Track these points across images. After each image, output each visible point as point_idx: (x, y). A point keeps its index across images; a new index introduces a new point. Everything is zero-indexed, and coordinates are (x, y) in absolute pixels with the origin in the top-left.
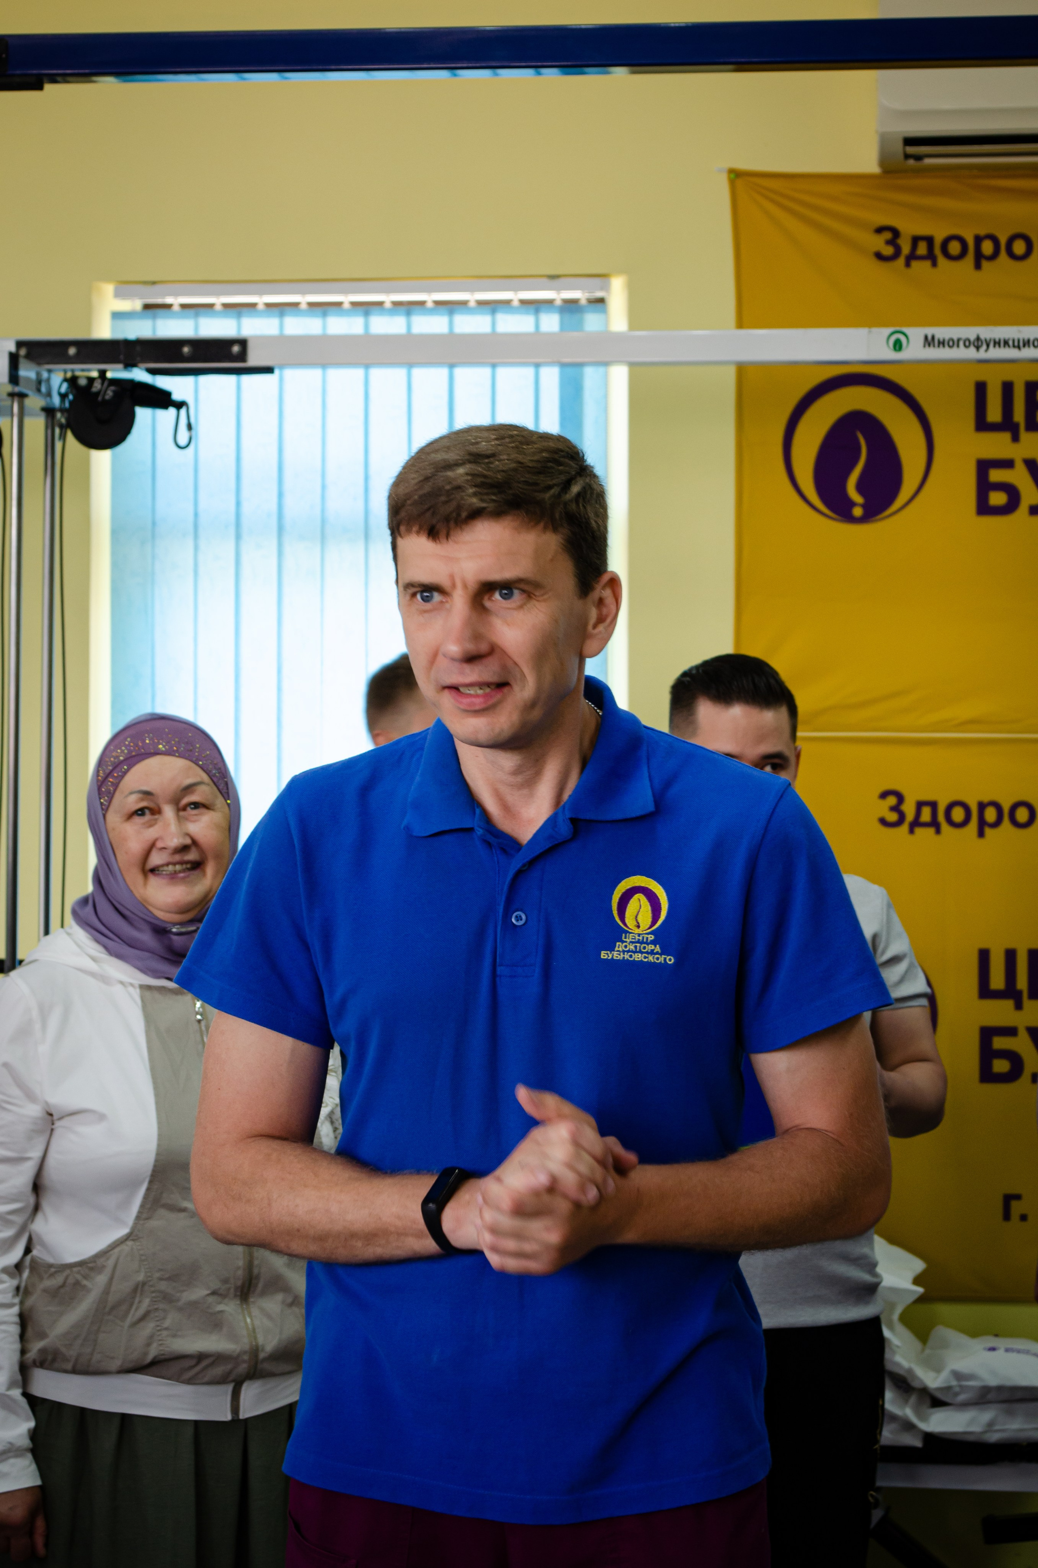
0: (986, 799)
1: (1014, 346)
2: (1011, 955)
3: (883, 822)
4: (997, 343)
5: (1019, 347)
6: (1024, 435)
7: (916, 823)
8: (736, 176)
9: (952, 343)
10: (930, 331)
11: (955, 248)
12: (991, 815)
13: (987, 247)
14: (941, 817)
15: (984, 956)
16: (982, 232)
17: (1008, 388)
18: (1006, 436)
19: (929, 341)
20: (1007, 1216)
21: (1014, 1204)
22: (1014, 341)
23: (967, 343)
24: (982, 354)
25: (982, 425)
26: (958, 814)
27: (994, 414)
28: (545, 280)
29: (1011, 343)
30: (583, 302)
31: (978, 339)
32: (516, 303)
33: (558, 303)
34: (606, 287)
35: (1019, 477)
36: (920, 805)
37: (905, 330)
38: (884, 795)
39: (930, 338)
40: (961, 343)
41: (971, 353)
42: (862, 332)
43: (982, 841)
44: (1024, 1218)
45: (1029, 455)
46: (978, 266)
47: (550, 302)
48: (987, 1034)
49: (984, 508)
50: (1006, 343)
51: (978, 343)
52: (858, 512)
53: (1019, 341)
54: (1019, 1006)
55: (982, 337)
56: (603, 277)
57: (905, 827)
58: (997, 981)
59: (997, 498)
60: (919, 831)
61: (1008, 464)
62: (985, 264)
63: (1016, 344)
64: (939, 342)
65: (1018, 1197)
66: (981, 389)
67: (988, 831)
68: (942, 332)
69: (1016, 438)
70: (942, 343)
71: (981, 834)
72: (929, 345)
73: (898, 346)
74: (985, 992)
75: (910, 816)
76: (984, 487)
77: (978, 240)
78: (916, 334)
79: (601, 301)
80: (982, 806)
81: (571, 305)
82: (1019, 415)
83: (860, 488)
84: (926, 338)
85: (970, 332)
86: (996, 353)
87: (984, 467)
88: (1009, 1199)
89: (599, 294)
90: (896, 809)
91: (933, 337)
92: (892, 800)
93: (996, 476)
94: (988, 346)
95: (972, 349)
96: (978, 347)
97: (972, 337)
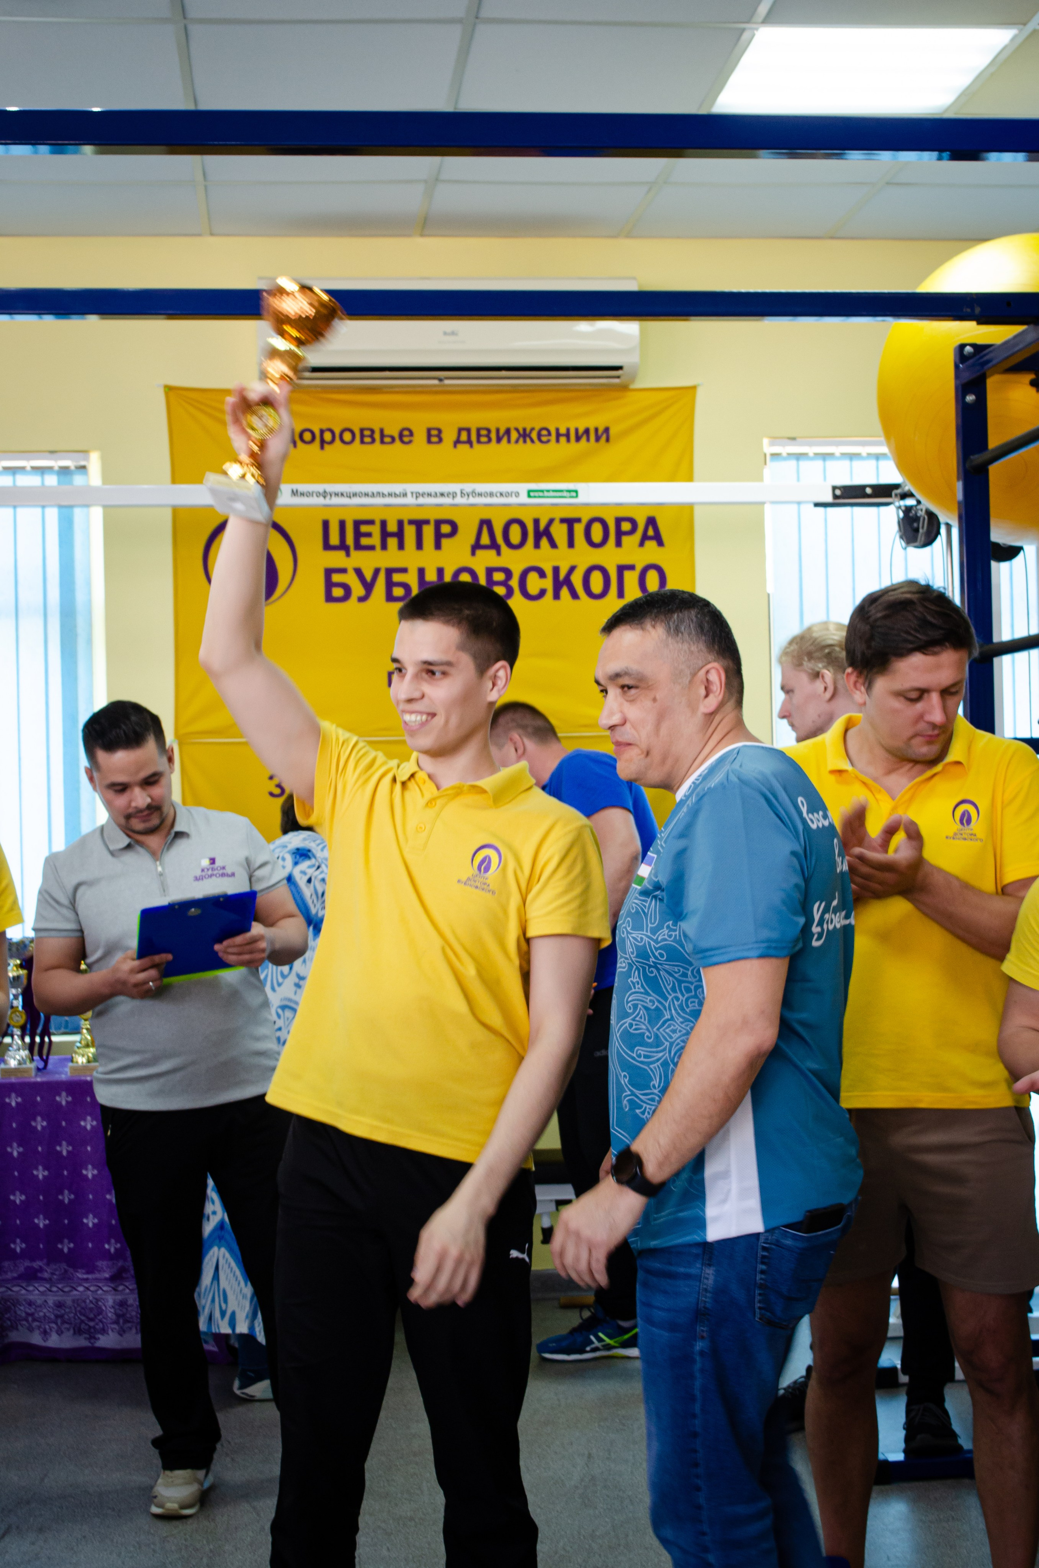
1: (347, 496)
3: (272, 794)
4: (336, 494)
5: (350, 497)
6: (353, 553)
8: (170, 390)
9: (309, 494)
10: (295, 486)
11: (307, 436)
13: (328, 436)
16: (324, 427)
17: (342, 524)
18: (342, 553)
19: (294, 493)
22: (347, 494)
23: (318, 494)
24: (328, 501)
25: (327, 546)
27: (334, 540)
28: (47, 454)
29: (345, 495)
30: (73, 468)
31: (325, 492)
32: (29, 468)
33: (56, 468)
34: (87, 459)
35: (351, 579)
39: (295, 491)
40: (315, 494)
41: (321, 501)
45: (357, 565)
46: (322, 448)
47: (50, 469)
49: (329, 598)
50: (342, 494)
51: (325, 494)
53: (350, 493)
55: (327, 491)
56: (85, 452)
59: (338, 592)
61: (343, 571)
62: (326, 446)
63: (348, 495)
64: (301, 494)
66: (326, 524)
68: (302, 487)
69: (348, 555)
70: (302, 494)
72: (295, 495)
76: (329, 585)
77: (322, 432)
79: (84, 467)
81: (64, 471)
82: (350, 540)
84: (293, 491)
85: (320, 487)
86: (336, 501)
87: (329, 572)
89: (83, 463)
91: (297, 491)
93: (336, 578)
94: (331, 495)
95: (321, 498)
96: (325, 497)
97: (321, 491)
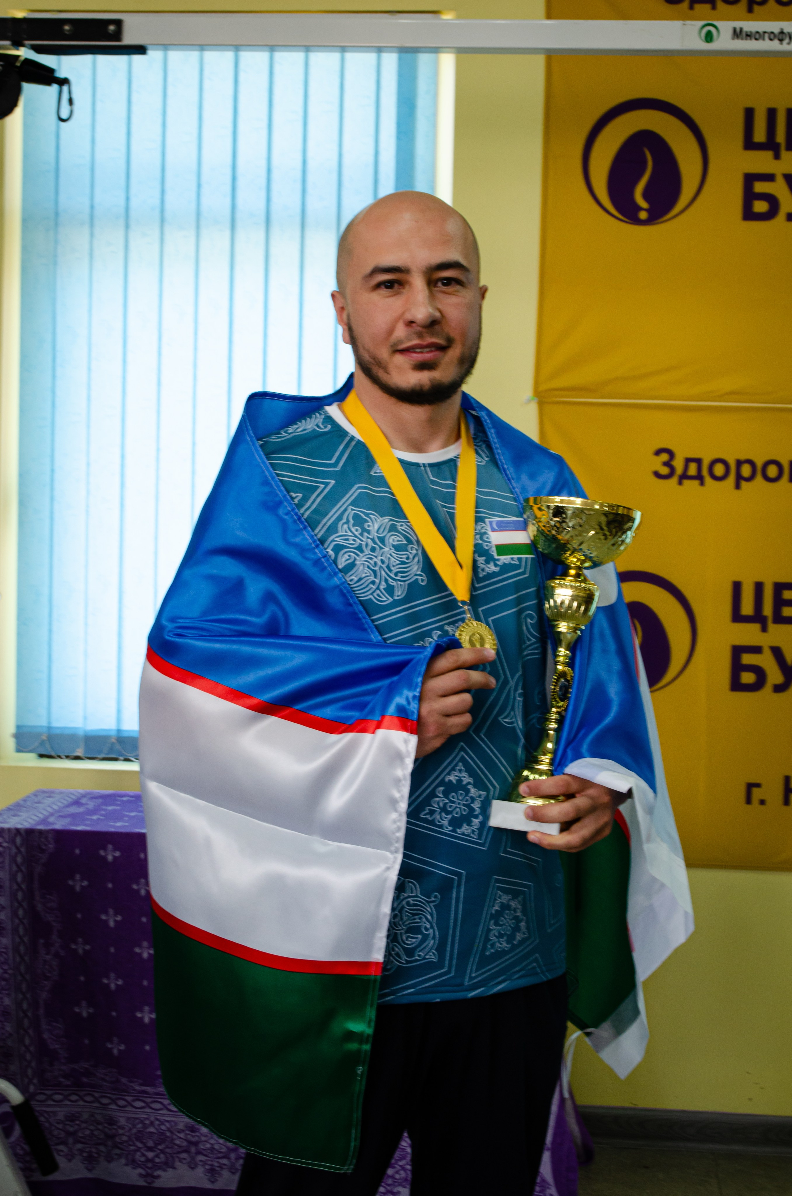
0: (742, 457)
2: (759, 587)
3: (657, 475)
6: (784, 154)
7: (684, 477)
9: (757, 36)
10: (738, 24)
12: (746, 470)
14: (705, 472)
15: (737, 587)
17: (772, 114)
18: (769, 154)
19: (737, 34)
20: (749, 801)
21: (755, 790)
23: (772, 36)
24: (785, 47)
25: (749, 144)
26: (719, 470)
27: (760, 136)
31: (782, 32)
35: (779, 189)
36: (688, 461)
37: (715, 23)
38: (658, 452)
39: (738, 30)
40: (766, 36)
41: (775, 45)
42: (678, 24)
43: (738, 492)
44: (762, 802)
45: (789, 170)
46: (750, 8)
48: (737, 651)
49: (749, 215)
51: (781, 36)
52: (643, 215)
54: (764, 629)
55: (785, 31)
57: (674, 480)
58: (747, 608)
59: (760, 207)
60: (686, 482)
61: (770, 178)
62: (756, 7)
64: (747, 35)
65: (758, 785)
66: (749, 113)
67: (743, 484)
68: (750, 26)
69: (777, 157)
70: (749, 36)
71: (738, 487)
72: (737, 38)
73: (709, 37)
74: (737, 617)
75: (679, 469)
76: (749, 197)
78: (726, 27)
80: (739, 463)
82: (781, 137)
83: (646, 196)
84: (735, 30)
85: (774, 26)
87: (750, 179)
88: (750, 787)
90: (667, 464)
91: (741, 29)
92: (665, 457)
93: (760, 187)
94: (790, 39)
95: (776, 42)
96: (781, 40)
97: (776, 31)
